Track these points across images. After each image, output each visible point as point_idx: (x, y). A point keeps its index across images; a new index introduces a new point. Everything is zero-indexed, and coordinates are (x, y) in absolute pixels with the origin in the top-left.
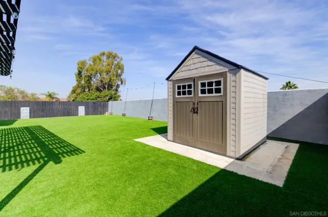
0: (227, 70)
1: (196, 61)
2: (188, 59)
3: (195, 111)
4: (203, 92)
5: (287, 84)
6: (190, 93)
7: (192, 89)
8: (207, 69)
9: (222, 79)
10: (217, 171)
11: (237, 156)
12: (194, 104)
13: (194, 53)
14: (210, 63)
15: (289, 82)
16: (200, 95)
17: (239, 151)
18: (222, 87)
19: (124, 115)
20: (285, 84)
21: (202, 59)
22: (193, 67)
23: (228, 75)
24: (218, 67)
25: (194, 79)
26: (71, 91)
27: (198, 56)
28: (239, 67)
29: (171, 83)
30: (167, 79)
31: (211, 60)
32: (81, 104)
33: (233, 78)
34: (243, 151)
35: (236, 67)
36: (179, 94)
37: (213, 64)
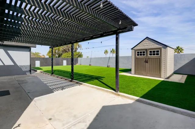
0: (162, 47)
1: (147, 42)
2: (143, 41)
3: (146, 62)
4: (151, 54)
5: (177, 48)
6: (144, 55)
7: (145, 53)
8: (152, 46)
9: (159, 50)
10: (160, 81)
11: (166, 77)
12: (146, 59)
13: (146, 39)
14: (154, 44)
15: (179, 47)
16: (149, 56)
17: (167, 76)
18: (159, 53)
19: (90, 65)
20: (176, 48)
21: (150, 42)
22: (145, 45)
23: (162, 49)
24: (158, 46)
25: (146, 50)
26: (48, 51)
27: (148, 41)
28: (167, 46)
29: (134, 50)
30: (132, 49)
31: (154, 43)
32: (64, 59)
33: (164, 50)
34: (168, 75)
35: (166, 46)
36: (138, 55)
37: (155, 44)
